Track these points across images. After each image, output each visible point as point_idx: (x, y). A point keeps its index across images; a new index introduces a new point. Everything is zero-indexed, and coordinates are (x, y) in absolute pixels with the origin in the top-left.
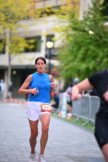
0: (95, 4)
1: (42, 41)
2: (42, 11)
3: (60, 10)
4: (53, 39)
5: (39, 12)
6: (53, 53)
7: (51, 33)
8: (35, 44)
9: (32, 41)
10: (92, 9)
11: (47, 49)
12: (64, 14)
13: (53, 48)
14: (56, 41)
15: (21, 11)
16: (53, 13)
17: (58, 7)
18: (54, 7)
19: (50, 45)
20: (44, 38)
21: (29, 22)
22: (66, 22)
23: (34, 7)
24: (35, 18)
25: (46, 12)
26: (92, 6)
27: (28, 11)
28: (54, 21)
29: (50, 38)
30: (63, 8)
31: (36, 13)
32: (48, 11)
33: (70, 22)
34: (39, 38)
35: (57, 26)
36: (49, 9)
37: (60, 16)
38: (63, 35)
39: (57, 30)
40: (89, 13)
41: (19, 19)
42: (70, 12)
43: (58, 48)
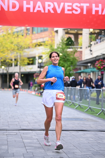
0: (62, 40)
1: (36, 59)
2: (36, 44)
3: (45, 43)
4: (42, 58)
5: (35, 45)
6: (42, 65)
7: (41, 55)
8: (33, 61)
9: (31, 59)
10: (61, 43)
11: (39, 63)
12: (47, 45)
13: (42, 63)
14: (43, 59)
15: (25, 44)
16: (41, 45)
17: (44, 42)
18: (42, 42)
19: (40, 61)
20: (37, 58)
21: (29, 50)
22: (48, 49)
23: (32, 42)
24: (32, 47)
25: (38, 45)
26: (61, 41)
27: (29, 44)
28: (42, 49)
29: (40, 57)
30: (46, 42)
31: (33, 45)
32: (39, 44)
33: (50, 49)
34: (34, 58)
35: (44, 52)
36: (40, 43)
37: (45, 46)
38: (47, 56)
39: (44, 53)
40: (60, 45)
41: (24, 48)
42: (50, 44)
43: (44, 63)
